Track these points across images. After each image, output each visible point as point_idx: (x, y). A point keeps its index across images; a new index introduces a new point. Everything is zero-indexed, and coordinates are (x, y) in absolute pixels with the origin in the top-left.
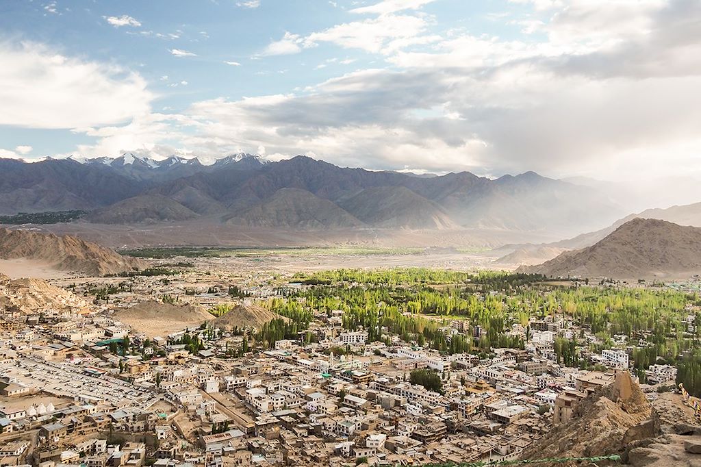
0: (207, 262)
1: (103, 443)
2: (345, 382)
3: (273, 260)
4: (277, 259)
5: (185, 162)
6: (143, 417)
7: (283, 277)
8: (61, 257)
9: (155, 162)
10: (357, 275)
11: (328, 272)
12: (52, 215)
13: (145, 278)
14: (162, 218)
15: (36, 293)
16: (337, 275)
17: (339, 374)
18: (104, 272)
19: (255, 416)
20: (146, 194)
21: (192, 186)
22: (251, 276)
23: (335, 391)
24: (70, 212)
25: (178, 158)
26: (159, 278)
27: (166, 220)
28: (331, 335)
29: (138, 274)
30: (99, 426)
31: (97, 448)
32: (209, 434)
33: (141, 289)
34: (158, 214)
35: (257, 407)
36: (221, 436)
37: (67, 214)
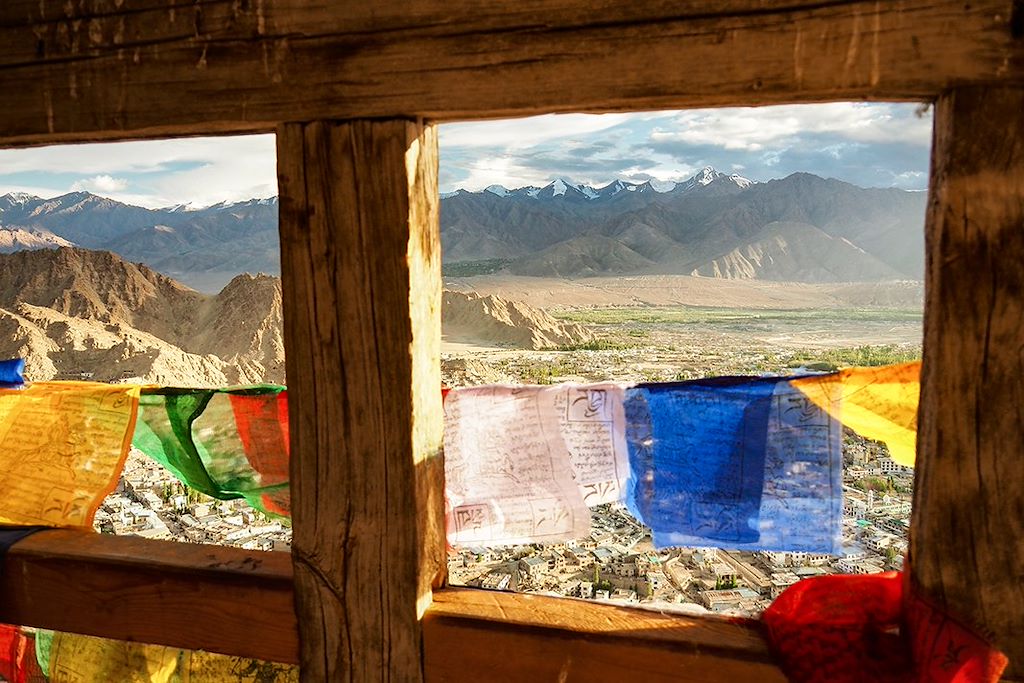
0: (666, 330)
1: (589, 586)
2: (891, 536)
3: (760, 329)
4: (765, 326)
5: (633, 189)
6: (632, 560)
7: (778, 357)
8: (488, 323)
9: (593, 190)
10: (891, 357)
11: (845, 351)
12: (470, 265)
13: (591, 353)
14: (604, 268)
15: (474, 378)
16: (860, 357)
17: (881, 521)
18: (539, 344)
19: (769, 573)
20: (584, 235)
21: (644, 222)
22: (731, 354)
23: (878, 547)
24: (490, 261)
25: (623, 183)
26: (608, 353)
27: (610, 270)
28: (862, 457)
29: (581, 347)
30: (582, 565)
31: (582, 591)
32: (712, 589)
33: (588, 369)
34: (599, 261)
35: (769, 558)
36: (728, 594)
37: (487, 263)
